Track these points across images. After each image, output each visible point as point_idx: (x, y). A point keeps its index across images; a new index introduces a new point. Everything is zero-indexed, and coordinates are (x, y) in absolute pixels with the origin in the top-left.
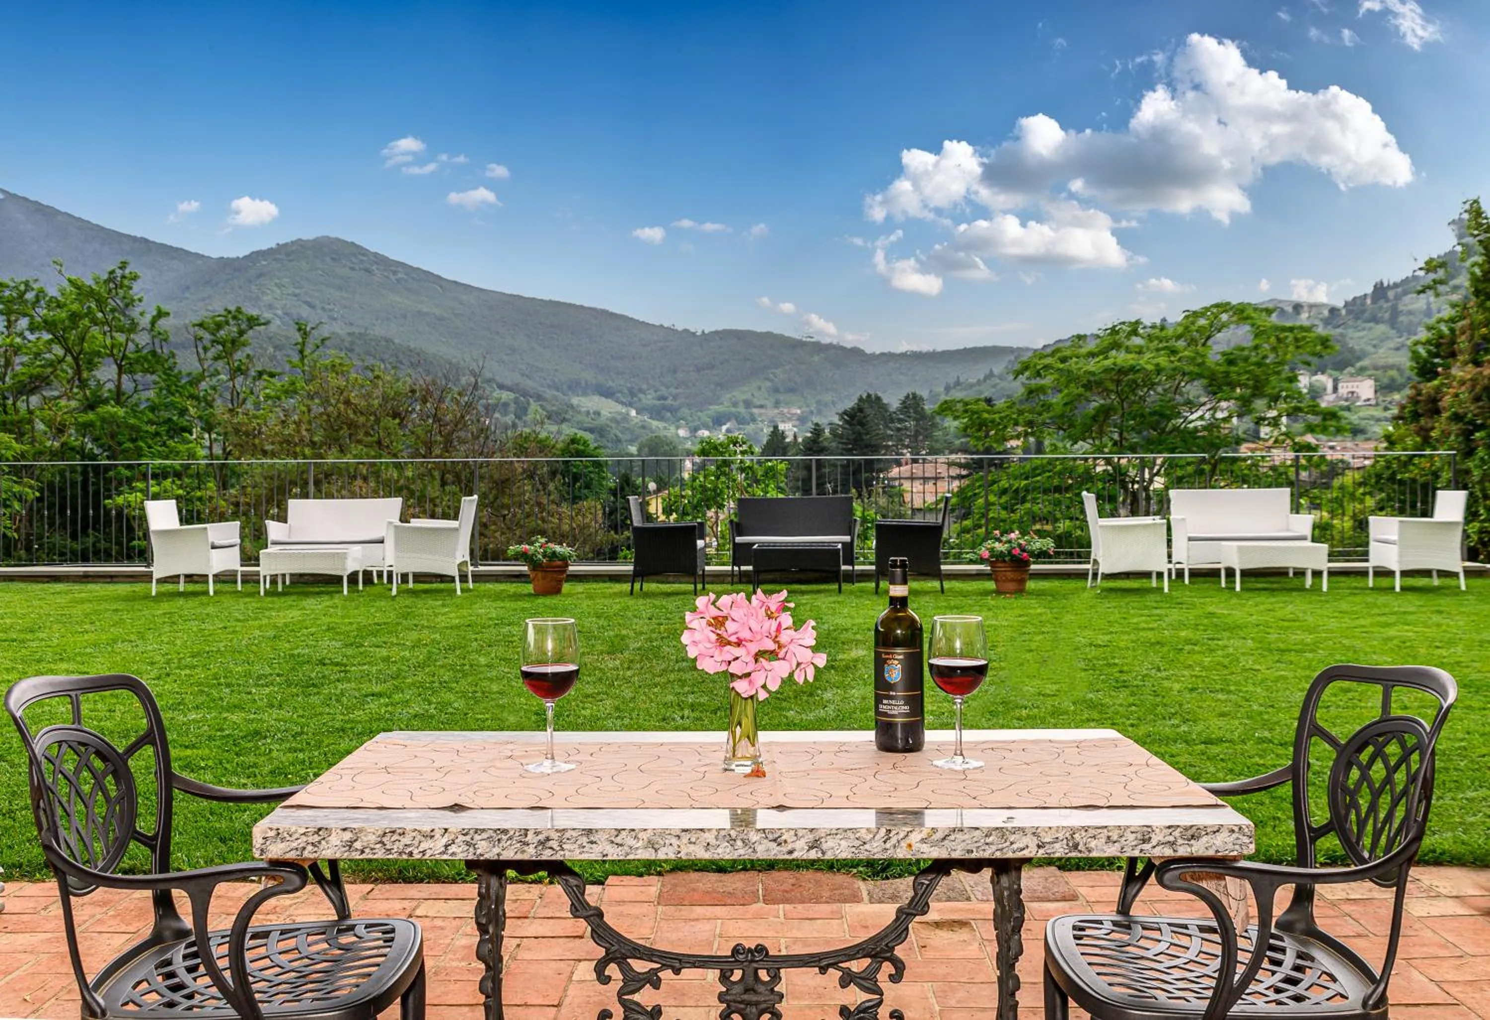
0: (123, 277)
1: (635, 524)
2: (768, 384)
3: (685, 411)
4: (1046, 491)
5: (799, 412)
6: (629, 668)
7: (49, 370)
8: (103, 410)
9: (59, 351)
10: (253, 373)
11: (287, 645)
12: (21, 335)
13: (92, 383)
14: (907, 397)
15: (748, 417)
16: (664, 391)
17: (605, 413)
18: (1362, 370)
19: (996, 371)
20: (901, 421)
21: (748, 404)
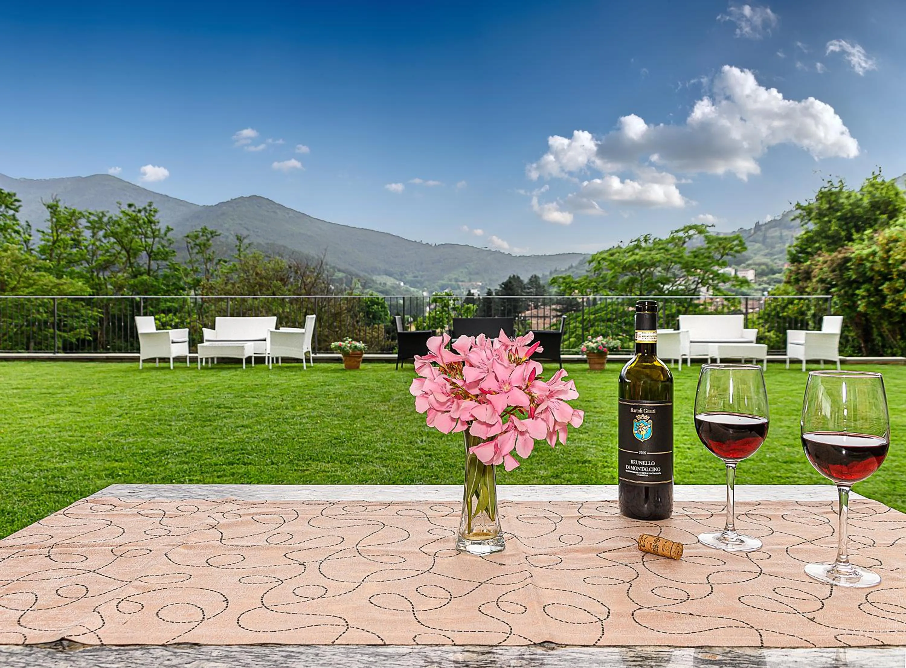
0: (151, 211)
1: (399, 331)
2: (466, 270)
3: (427, 283)
4: (603, 321)
5: (480, 284)
6: (392, 411)
7: (114, 258)
8: (140, 278)
9: (118, 248)
10: (215, 261)
11: (203, 397)
12: (100, 240)
13: (135, 264)
14: (532, 277)
15: (456, 286)
16: (417, 274)
17: (389, 283)
18: (749, 265)
19: (574, 265)
20: (529, 288)
21: (457, 280)
